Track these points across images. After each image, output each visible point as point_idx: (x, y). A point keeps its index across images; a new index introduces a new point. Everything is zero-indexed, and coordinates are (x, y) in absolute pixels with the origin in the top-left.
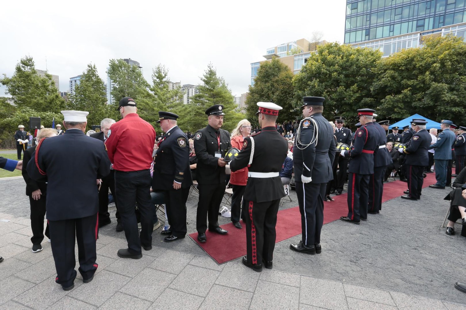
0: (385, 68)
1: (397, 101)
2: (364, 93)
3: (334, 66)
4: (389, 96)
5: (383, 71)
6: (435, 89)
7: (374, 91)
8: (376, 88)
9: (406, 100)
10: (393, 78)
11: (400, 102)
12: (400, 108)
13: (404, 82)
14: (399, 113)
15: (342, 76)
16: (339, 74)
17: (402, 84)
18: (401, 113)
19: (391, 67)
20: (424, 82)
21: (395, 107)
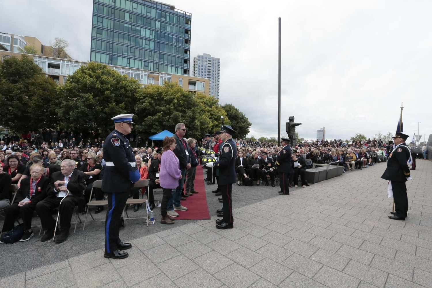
0: (144, 95)
1: (155, 120)
2: (129, 111)
3: (107, 85)
4: (150, 116)
5: (143, 97)
6: (176, 115)
7: (137, 110)
8: (140, 109)
9: (160, 120)
10: (150, 103)
11: (156, 121)
12: (156, 125)
13: (157, 107)
14: (156, 129)
15: (113, 95)
16: (111, 92)
17: (156, 109)
18: (157, 129)
19: (149, 95)
20: (169, 109)
21: (154, 125)
